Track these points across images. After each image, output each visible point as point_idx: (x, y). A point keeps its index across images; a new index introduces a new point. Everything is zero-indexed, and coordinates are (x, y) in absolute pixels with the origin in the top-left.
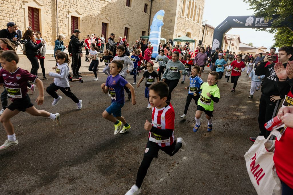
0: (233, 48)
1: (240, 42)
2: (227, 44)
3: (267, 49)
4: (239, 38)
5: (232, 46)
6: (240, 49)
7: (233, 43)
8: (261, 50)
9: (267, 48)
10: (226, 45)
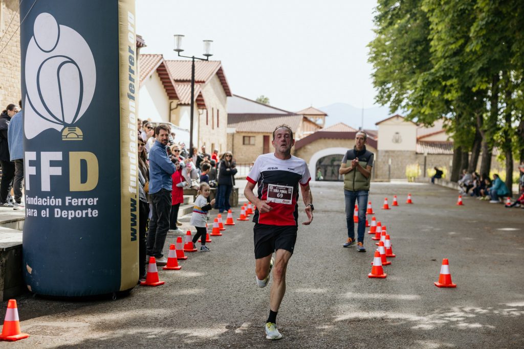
0: (203, 117)
1: (228, 93)
2: (175, 102)
3: (326, 115)
4: (220, 74)
5: (201, 111)
6: (234, 118)
7: (200, 96)
8: (310, 122)
9: (326, 112)
10: (174, 105)
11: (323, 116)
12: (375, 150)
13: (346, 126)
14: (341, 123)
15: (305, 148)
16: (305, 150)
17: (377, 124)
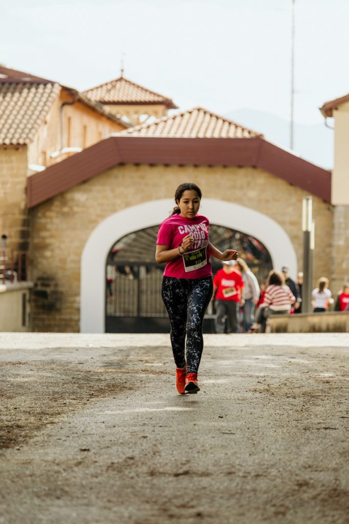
11: (160, 108)
12: (323, 206)
13: (217, 118)
14: (199, 110)
15: (64, 204)
16: (66, 209)
17: (328, 110)
